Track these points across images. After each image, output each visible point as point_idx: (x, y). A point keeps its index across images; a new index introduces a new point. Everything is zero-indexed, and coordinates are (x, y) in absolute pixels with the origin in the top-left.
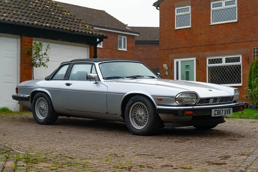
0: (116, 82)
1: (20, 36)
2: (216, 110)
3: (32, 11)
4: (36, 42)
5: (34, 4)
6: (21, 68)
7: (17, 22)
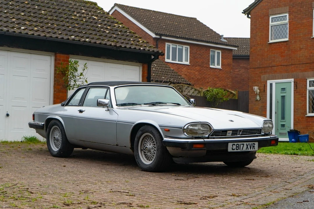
0: (129, 109)
1: (53, 53)
2: (235, 145)
3: (73, 23)
4: (72, 60)
5: (78, 15)
6: (55, 91)
7: (49, 37)
